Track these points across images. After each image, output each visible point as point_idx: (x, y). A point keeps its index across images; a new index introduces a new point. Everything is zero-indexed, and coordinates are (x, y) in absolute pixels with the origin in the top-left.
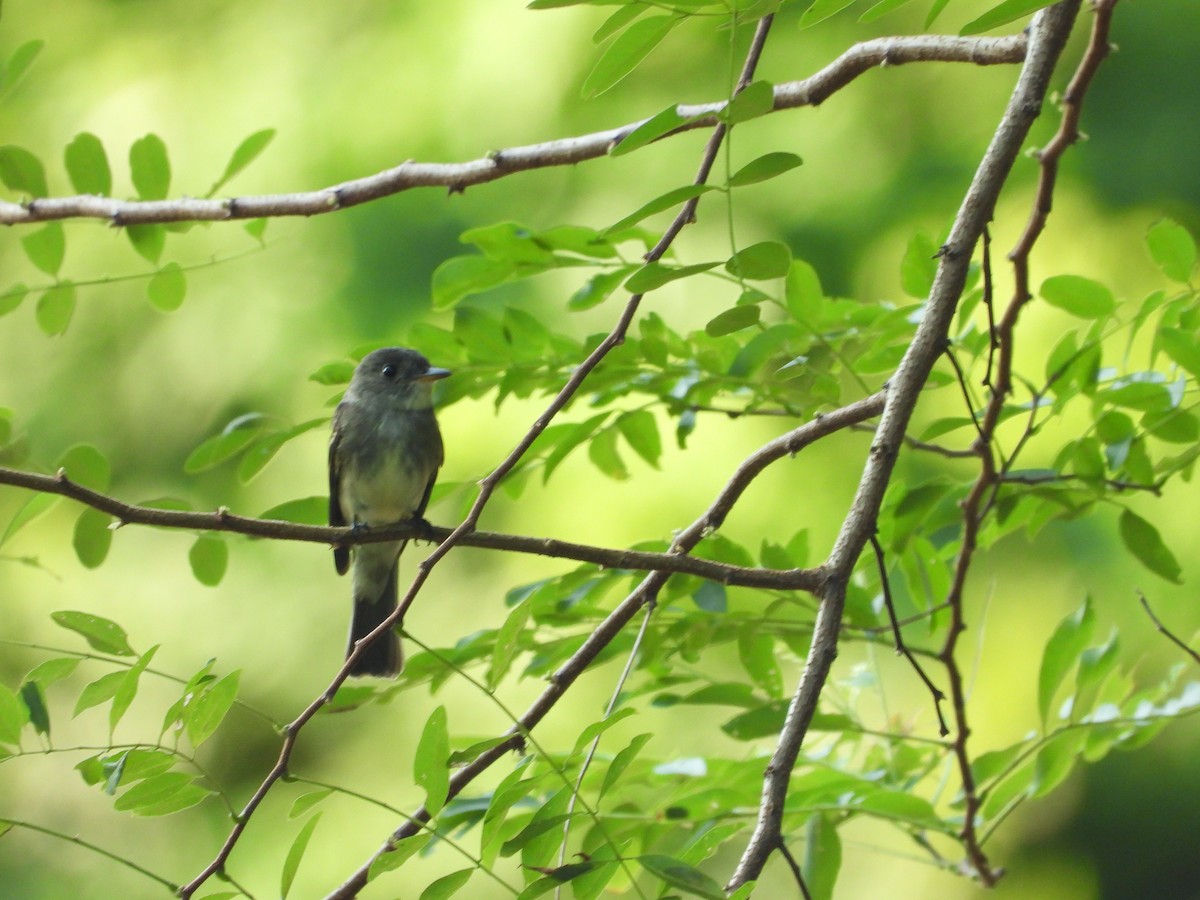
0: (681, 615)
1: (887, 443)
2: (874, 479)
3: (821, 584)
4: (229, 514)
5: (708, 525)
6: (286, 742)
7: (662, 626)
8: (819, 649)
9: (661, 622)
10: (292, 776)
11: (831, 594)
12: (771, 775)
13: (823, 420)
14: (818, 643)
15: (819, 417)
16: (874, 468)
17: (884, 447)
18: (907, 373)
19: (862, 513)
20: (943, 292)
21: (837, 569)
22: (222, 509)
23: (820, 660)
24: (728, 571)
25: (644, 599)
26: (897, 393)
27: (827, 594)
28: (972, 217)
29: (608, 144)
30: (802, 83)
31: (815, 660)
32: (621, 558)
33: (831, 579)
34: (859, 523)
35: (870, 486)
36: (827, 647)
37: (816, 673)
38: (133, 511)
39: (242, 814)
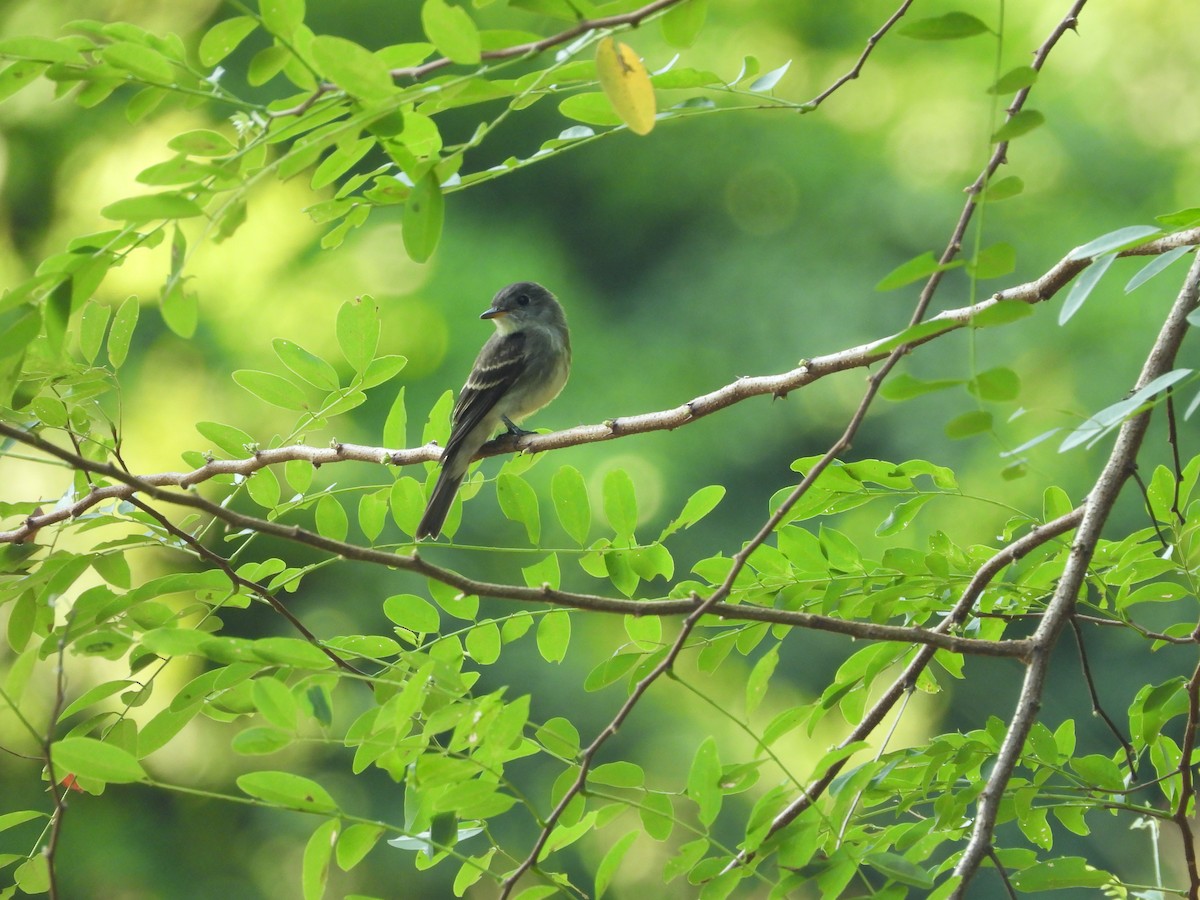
1: (1084, 543)
2: (1073, 572)
3: (1029, 652)
5: (953, 622)
8: (1026, 703)
10: (589, 791)
11: (1037, 660)
12: (984, 799)
13: (1038, 531)
14: (1025, 697)
15: (1036, 530)
16: (1074, 563)
17: (1082, 547)
18: (1101, 490)
19: (1063, 599)
20: (1132, 426)
21: (1041, 642)
22: (545, 584)
23: (1027, 710)
25: (905, 685)
26: (1094, 505)
27: (1034, 660)
28: (1155, 369)
30: (1034, 283)
31: (1022, 711)
32: (869, 630)
33: (1036, 648)
34: (1061, 605)
35: (1069, 578)
36: (1032, 701)
37: (1023, 721)
38: (472, 585)
39: (548, 820)
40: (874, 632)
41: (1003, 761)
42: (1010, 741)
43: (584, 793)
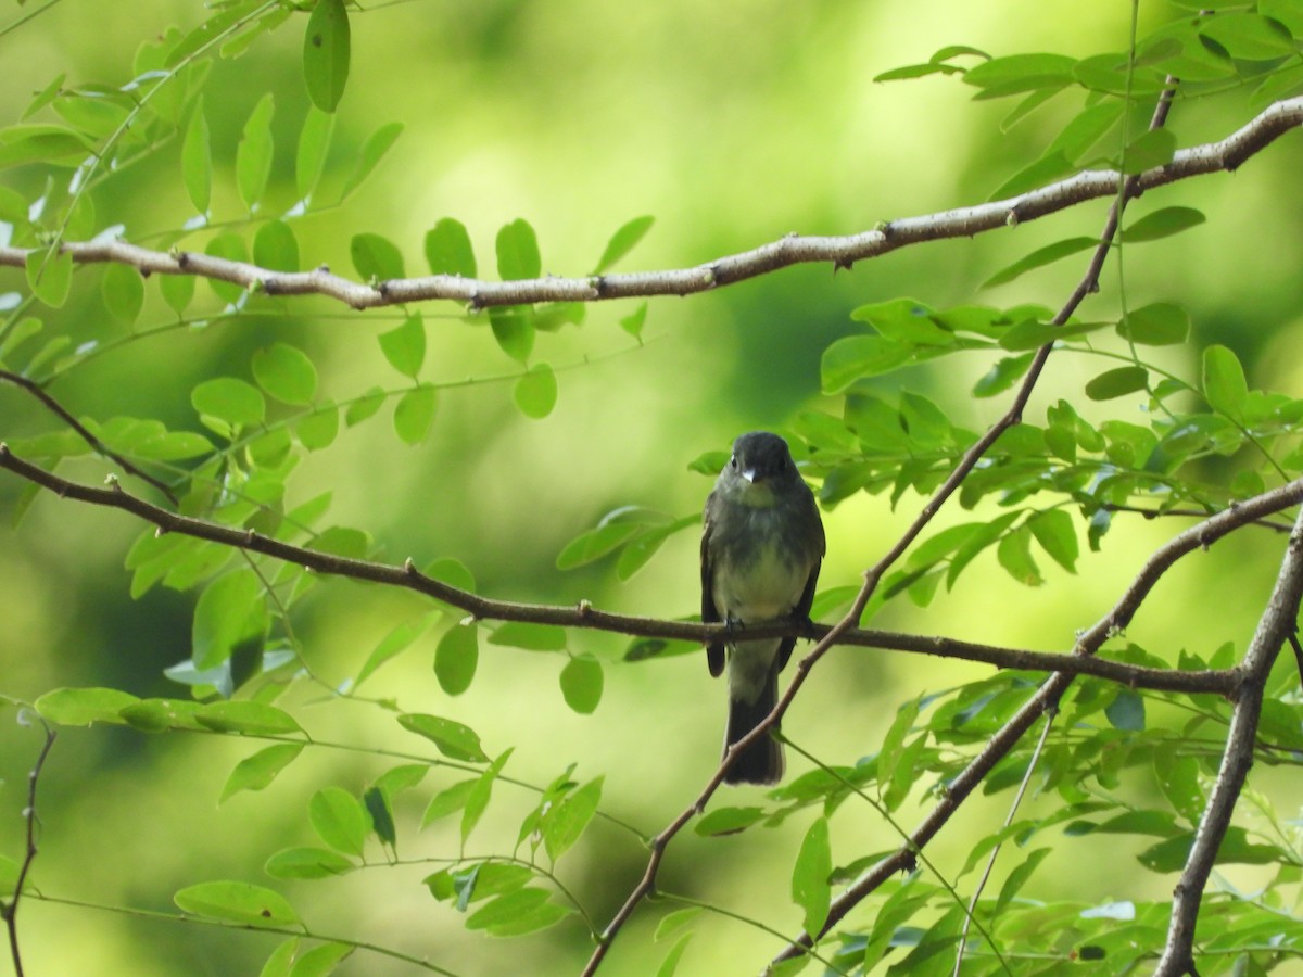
0: (1093, 733)
2: (1293, 573)
3: (1236, 687)
4: (592, 609)
5: (1114, 625)
6: (653, 856)
7: (1072, 744)
8: (1233, 759)
9: (1071, 741)
10: (660, 893)
11: (1247, 698)
12: (1181, 895)
13: (1238, 510)
14: (1232, 751)
15: (1234, 506)
16: (1293, 561)
19: (1280, 610)
21: (1253, 671)
22: (584, 603)
23: (1235, 769)
24: (1135, 673)
25: (1044, 705)
27: (1242, 698)
29: (1007, 214)
30: (1216, 145)
31: (1228, 769)
32: (1019, 658)
33: (1246, 682)
34: (1277, 621)
35: (1289, 581)
36: (1242, 755)
37: (1230, 783)
38: (486, 604)
39: (605, 934)
40: (1025, 661)
41: (1204, 839)
42: (1212, 812)
43: (653, 896)
